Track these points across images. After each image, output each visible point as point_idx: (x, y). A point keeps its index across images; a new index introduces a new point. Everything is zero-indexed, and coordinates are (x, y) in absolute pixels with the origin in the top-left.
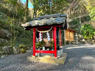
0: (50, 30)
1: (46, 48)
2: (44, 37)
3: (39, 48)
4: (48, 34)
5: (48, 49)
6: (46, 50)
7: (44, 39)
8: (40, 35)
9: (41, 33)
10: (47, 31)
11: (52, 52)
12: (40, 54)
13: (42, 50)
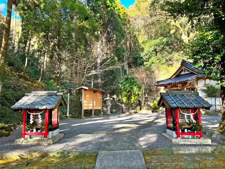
0: (41, 113)
1: (37, 130)
2: (36, 118)
3: (29, 130)
4: (40, 116)
5: (39, 131)
6: (37, 132)
7: (36, 120)
8: (31, 116)
9: (33, 115)
10: (39, 114)
11: (42, 134)
12: (30, 136)
13: (32, 133)
